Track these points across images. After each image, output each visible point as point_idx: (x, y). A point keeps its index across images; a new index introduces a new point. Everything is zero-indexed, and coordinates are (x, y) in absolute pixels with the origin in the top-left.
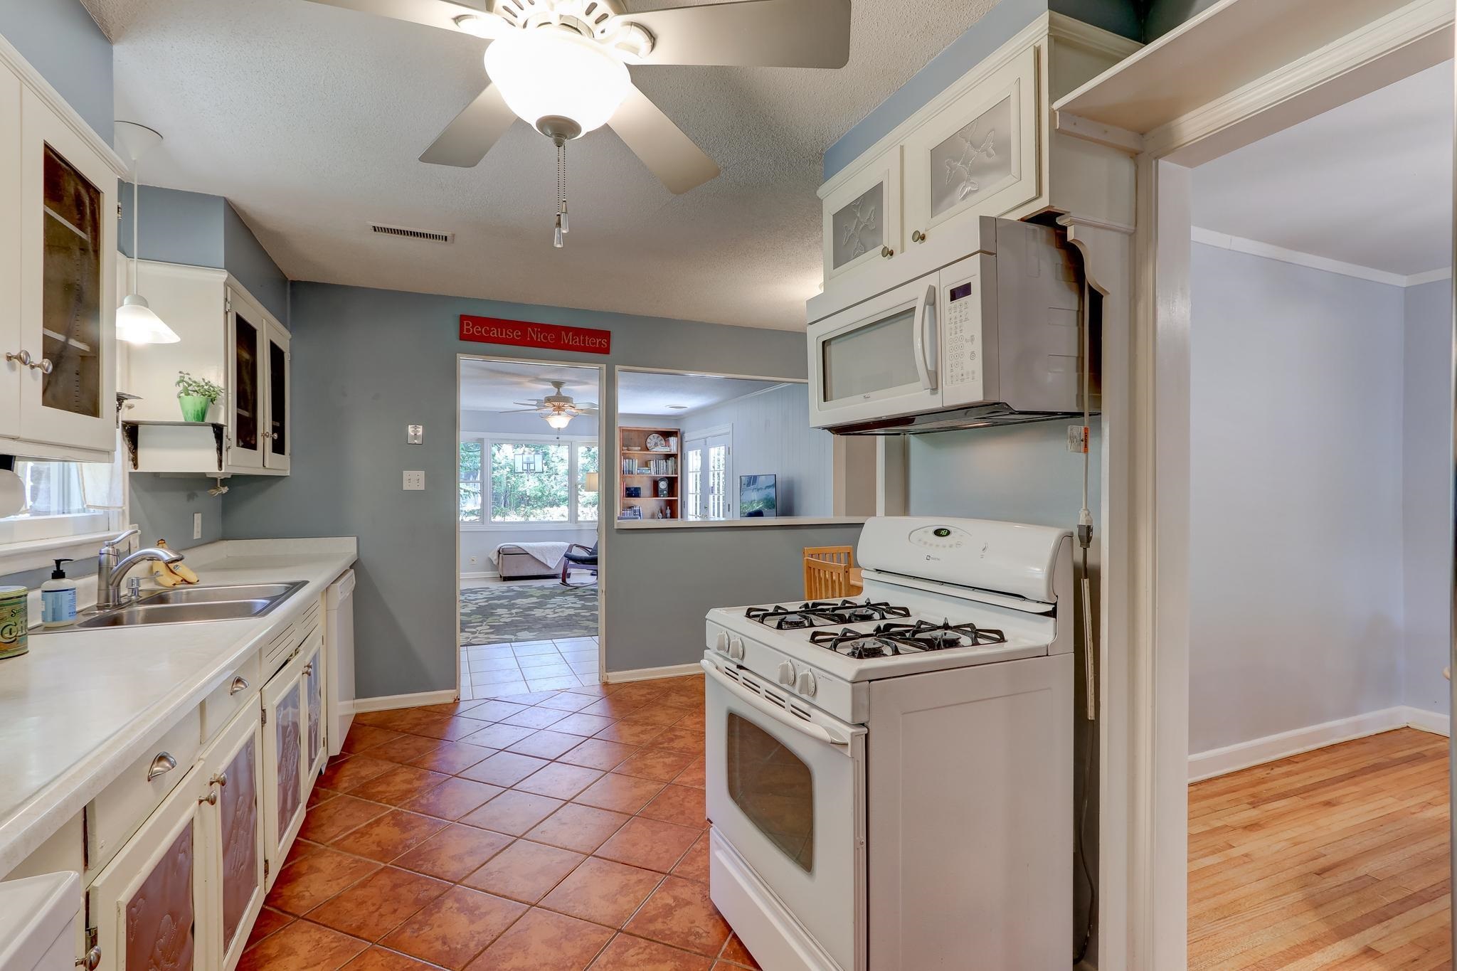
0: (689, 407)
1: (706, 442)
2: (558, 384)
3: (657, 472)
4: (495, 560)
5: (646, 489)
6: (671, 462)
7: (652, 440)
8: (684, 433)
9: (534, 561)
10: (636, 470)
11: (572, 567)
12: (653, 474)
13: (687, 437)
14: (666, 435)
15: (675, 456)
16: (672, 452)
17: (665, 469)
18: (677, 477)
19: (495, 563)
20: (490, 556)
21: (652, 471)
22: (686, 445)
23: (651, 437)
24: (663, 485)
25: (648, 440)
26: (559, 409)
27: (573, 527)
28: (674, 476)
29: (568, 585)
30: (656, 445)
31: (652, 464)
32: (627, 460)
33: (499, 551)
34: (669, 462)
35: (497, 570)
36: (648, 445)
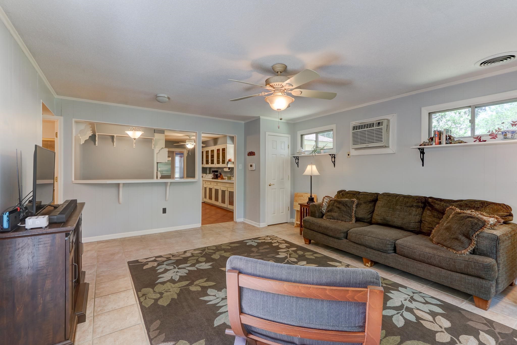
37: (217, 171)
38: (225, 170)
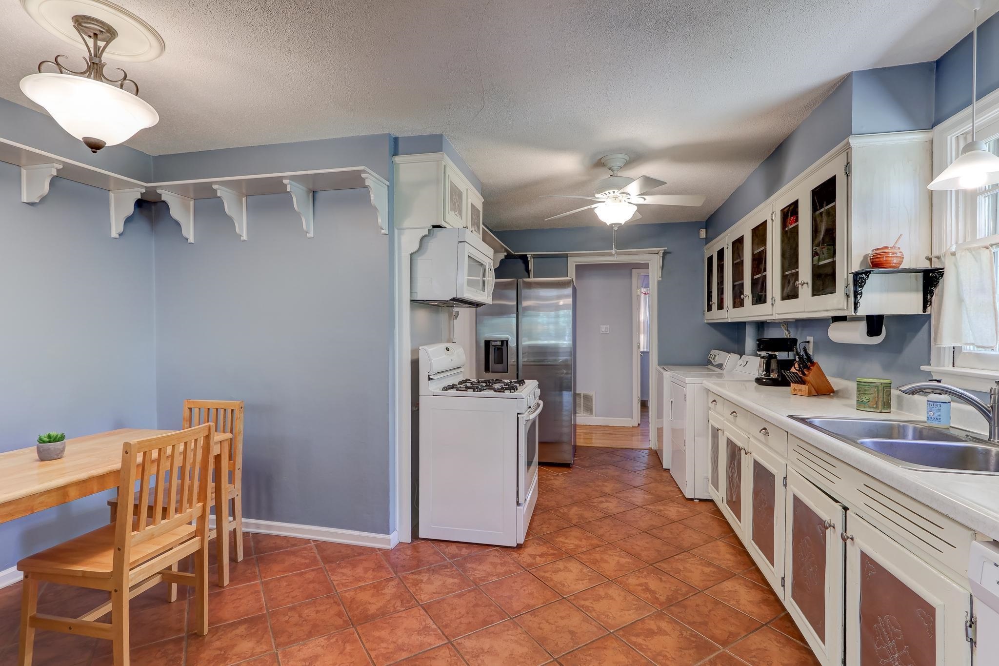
37: (788, 344)
38: (838, 334)
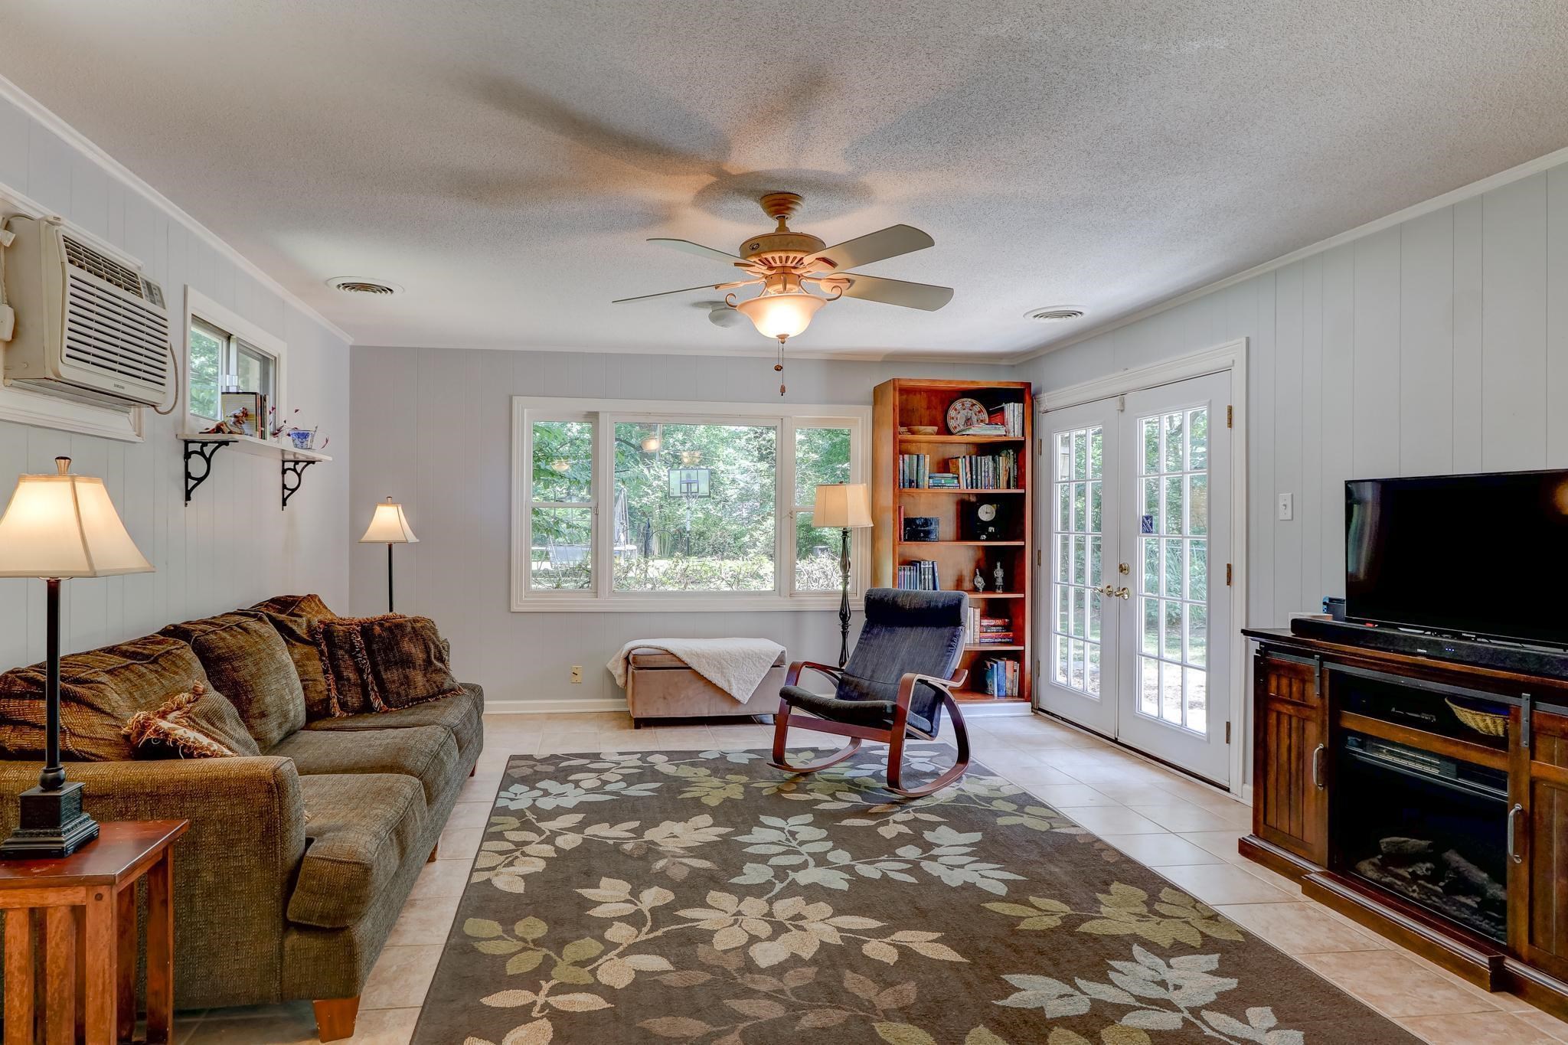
0: (1087, 312)
1: (1123, 404)
2: (780, 203)
3: (973, 484)
4: (620, 676)
5: (946, 523)
6: (1005, 462)
7: (959, 413)
8: (1039, 392)
9: (701, 684)
10: (925, 481)
11: (802, 723)
12: (964, 488)
13: (1047, 400)
14: (992, 400)
15: (1018, 447)
16: (1011, 437)
17: (994, 476)
18: (1024, 495)
19: (620, 682)
20: (609, 666)
21: (961, 484)
22: (1045, 422)
23: (958, 405)
24: (986, 513)
25: (952, 413)
26: (785, 275)
27: (787, 605)
28: (1013, 491)
29: (790, 769)
30: (968, 421)
31: (962, 465)
32: (906, 457)
33: (627, 659)
34: (1002, 461)
35: (625, 696)
36: (952, 424)
